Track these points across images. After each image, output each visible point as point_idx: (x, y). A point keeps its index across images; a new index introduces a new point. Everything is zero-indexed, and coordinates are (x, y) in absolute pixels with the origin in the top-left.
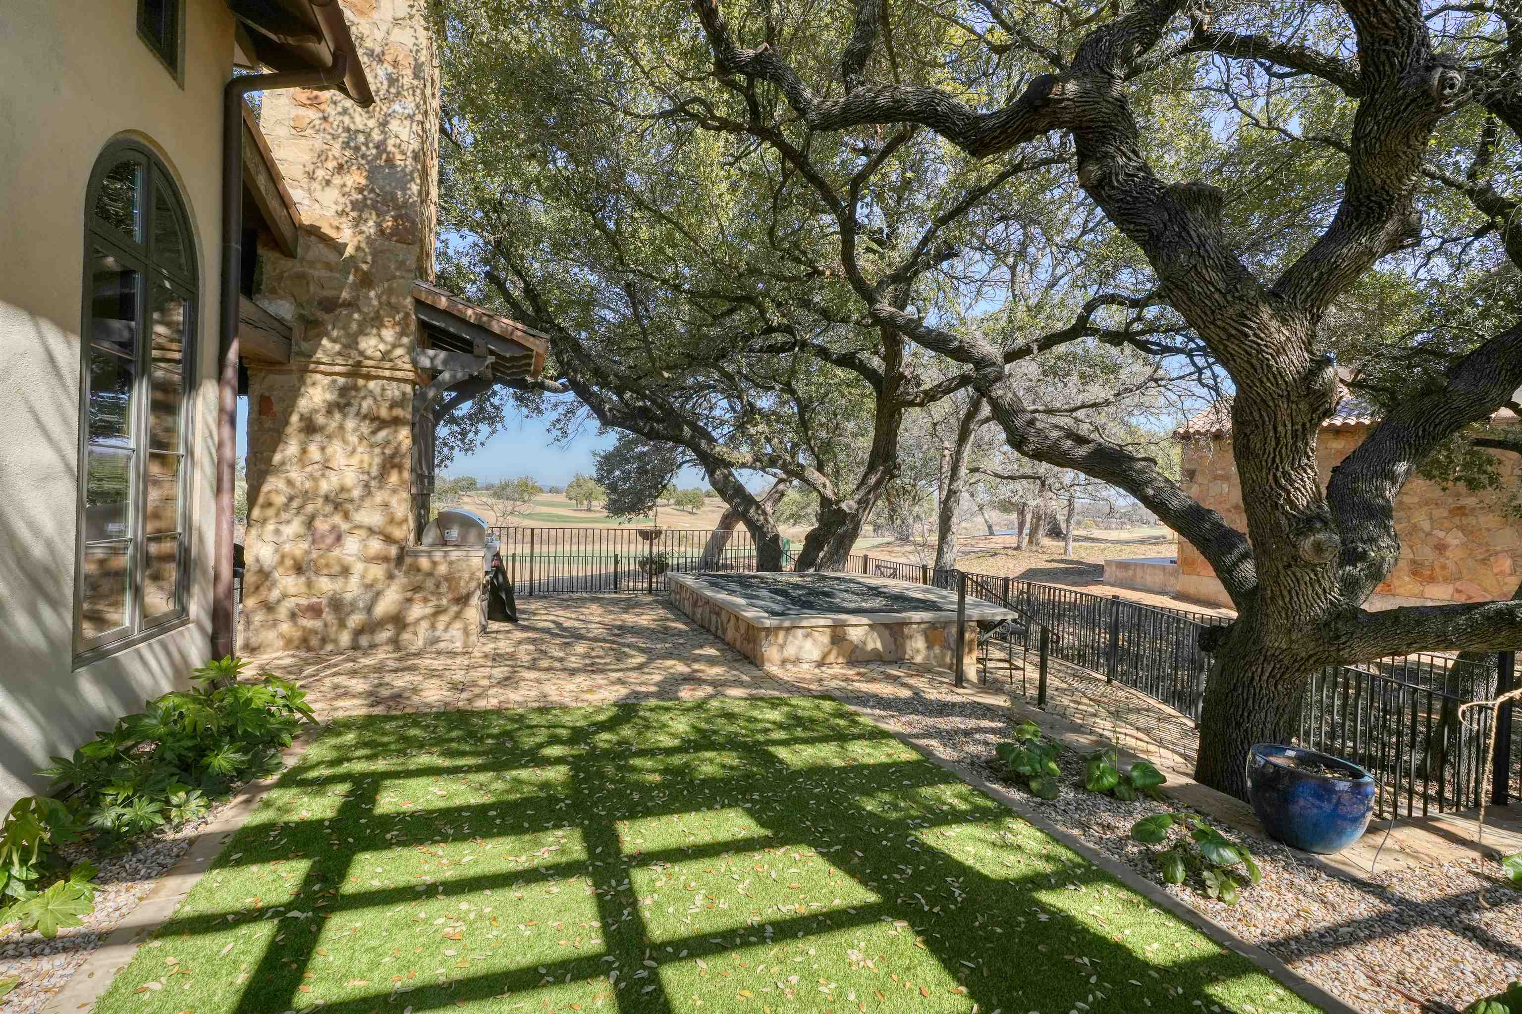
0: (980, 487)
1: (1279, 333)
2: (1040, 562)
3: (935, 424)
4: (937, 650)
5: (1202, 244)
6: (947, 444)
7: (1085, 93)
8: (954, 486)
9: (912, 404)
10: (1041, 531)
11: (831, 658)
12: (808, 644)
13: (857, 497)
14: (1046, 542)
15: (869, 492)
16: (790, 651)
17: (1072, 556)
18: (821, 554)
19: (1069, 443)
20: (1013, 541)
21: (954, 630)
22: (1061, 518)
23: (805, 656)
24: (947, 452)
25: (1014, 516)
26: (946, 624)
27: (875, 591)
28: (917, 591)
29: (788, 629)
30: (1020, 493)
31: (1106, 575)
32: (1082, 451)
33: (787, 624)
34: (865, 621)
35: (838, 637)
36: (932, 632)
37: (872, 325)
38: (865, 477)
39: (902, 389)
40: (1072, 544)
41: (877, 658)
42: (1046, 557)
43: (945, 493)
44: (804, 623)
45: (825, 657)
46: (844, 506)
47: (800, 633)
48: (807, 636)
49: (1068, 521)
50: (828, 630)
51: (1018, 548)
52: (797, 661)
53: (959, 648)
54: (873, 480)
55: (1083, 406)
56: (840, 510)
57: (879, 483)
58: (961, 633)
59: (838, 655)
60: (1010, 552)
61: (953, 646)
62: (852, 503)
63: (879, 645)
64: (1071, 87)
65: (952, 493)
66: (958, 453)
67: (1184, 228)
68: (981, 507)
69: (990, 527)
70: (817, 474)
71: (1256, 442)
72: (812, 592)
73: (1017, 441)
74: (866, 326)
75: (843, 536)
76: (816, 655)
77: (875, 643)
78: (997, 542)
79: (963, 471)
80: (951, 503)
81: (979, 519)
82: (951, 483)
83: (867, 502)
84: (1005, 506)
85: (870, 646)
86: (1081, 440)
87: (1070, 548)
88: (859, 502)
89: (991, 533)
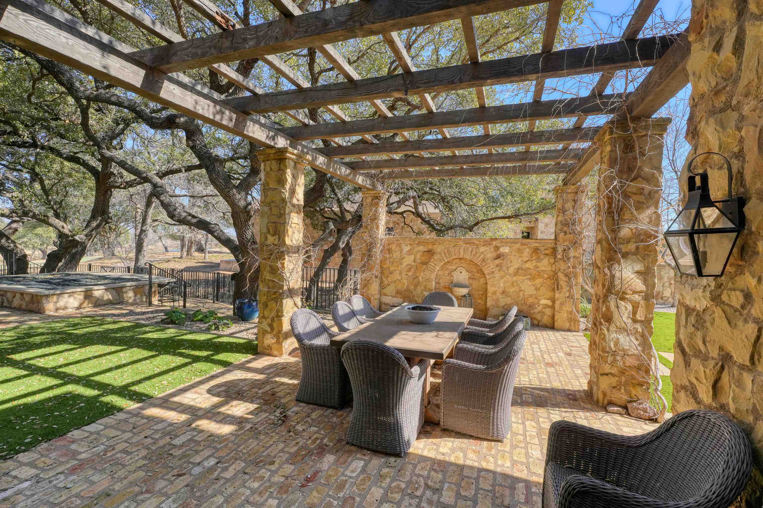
0: (160, 228)
1: (238, 196)
2: (192, 263)
3: (132, 195)
4: (139, 296)
5: (219, 173)
6: (139, 206)
7: (186, 122)
8: (144, 228)
9: (119, 187)
10: (193, 249)
11: (85, 305)
12: (71, 300)
13: (84, 233)
14: (196, 254)
15: (92, 231)
16: (61, 303)
17: (208, 260)
18: (60, 264)
19: (190, 218)
20: (179, 255)
21: (147, 288)
22: (203, 242)
23: (69, 305)
24: (139, 210)
25: (179, 242)
26: (143, 286)
27: (104, 278)
28: (127, 276)
29: (59, 294)
30: (181, 231)
31: (221, 267)
32: (194, 221)
33: (58, 292)
34: (102, 287)
35: (88, 296)
36: (137, 290)
37: (93, 145)
38: (89, 222)
39: (112, 179)
40: (207, 255)
41: (110, 303)
42: (195, 261)
43: (139, 231)
44: (69, 291)
45: (81, 304)
46: (77, 238)
47: (66, 295)
48: (69, 296)
49: (205, 244)
50: (83, 293)
51: (181, 257)
52: (65, 308)
53: (150, 295)
54: (94, 224)
55: (206, 196)
56: (74, 240)
57: (98, 226)
58: (151, 287)
59: (88, 304)
60: (176, 260)
61: (147, 294)
62: (82, 236)
63: (110, 297)
64: (182, 119)
65: (142, 231)
66: (146, 212)
67: (214, 167)
68: (160, 238)
69: (166, 248)
70: (57, 221)
71: (237, 223)
72: (65, 280)
73: (172, 216)
74: (89, 145)
75: (75, 254)
76: (76, 304)
77: (108, 296)
78: (170, 255)
79: (149, 221)
80: (142, 236)
81: (160, 244)
82: (142, 226)
83: (91, 235)
84: (173, 237)
85: (106, 298)
86: (194, 217)
87: (207, 256)
88: (86, 235)
89: (167, 251)
